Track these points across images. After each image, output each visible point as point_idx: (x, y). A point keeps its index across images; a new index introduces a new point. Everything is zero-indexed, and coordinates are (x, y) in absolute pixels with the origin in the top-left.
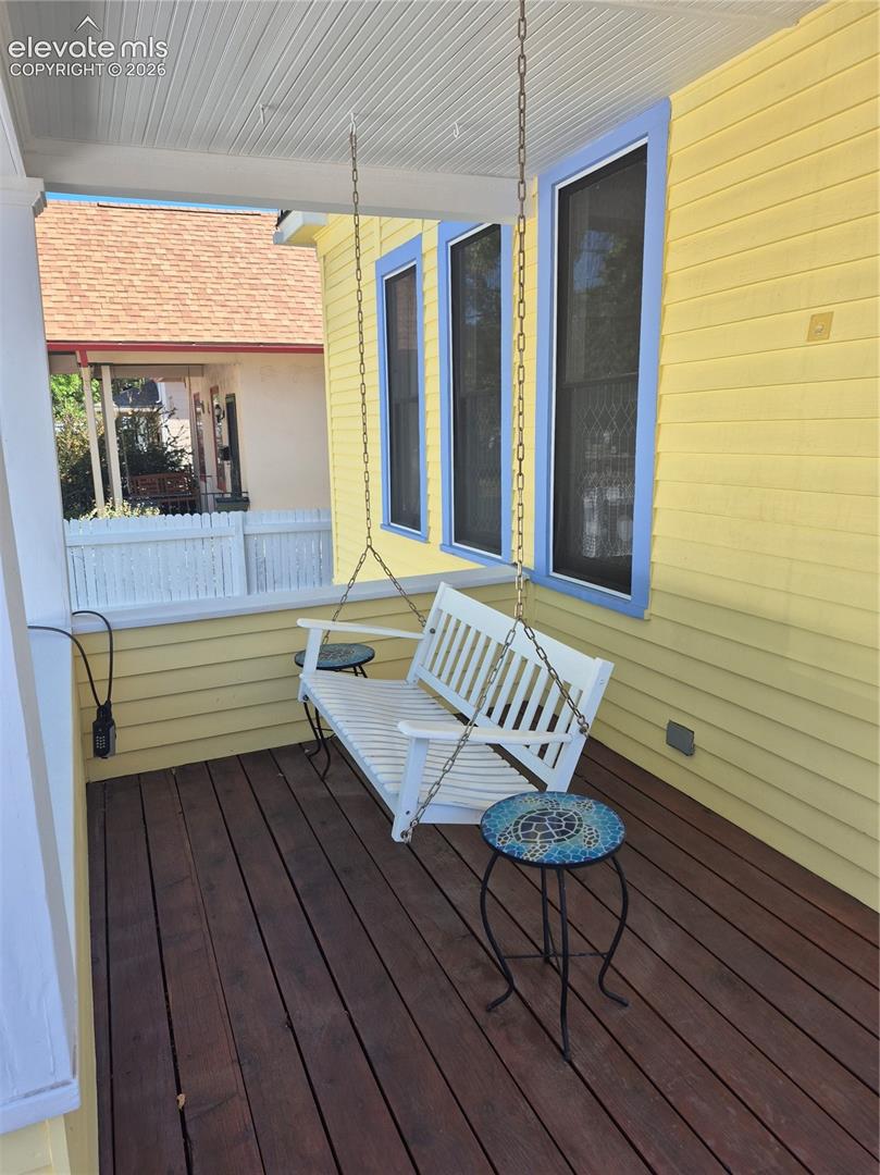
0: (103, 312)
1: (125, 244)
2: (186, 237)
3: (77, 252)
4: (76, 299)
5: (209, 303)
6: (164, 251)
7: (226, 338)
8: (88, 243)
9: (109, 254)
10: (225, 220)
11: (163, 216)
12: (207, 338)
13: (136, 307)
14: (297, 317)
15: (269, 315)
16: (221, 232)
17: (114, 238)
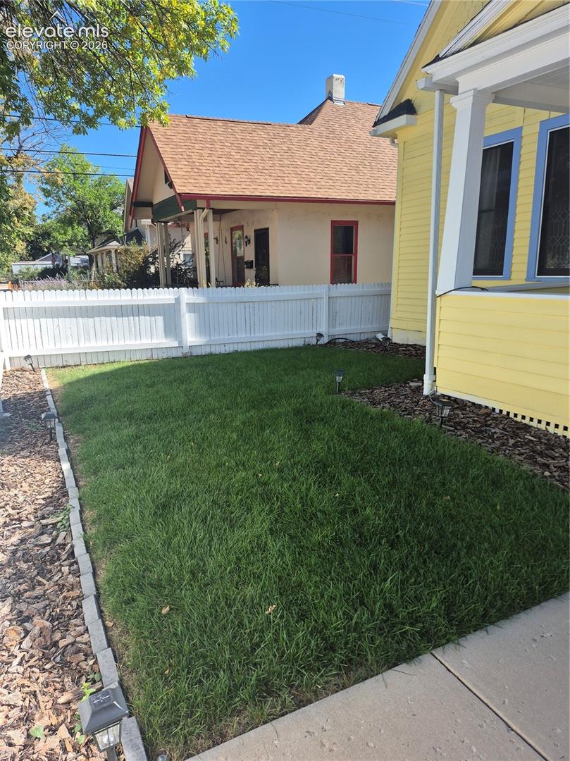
0: (212, 178)
1: (209, 140)
2: (238, 136)
3: (186, 144)
4: (196, 170)
5: (262, 174)
6: (229, 145)
7: (277, 194)
8: (189, 139)
9: (203, 146)
10: (254, 127)
11: (221, 124)
12: (268, 193)
13: (227, 176)
14: (309, 183)
15: (295, 181)
16: (254, 133)
17: (202, 136)
